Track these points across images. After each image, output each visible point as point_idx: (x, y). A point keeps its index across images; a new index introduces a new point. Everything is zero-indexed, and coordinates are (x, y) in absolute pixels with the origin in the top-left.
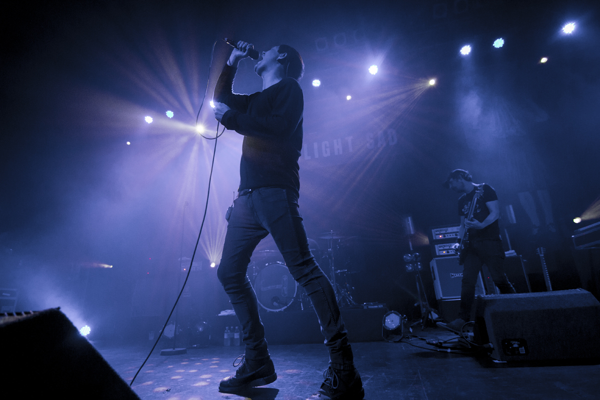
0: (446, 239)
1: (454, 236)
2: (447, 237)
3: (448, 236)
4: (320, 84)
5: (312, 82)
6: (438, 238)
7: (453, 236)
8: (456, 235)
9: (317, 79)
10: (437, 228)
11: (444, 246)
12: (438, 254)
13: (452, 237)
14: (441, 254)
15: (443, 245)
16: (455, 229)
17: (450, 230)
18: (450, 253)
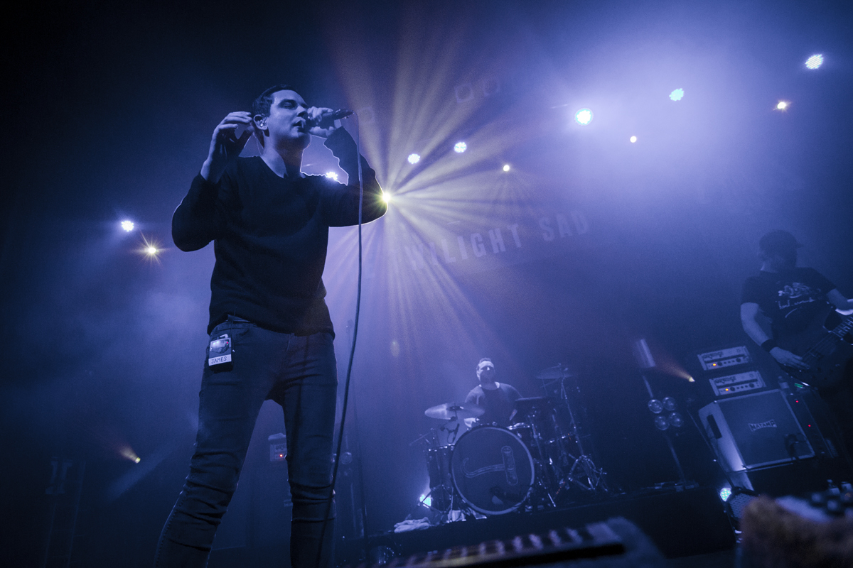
0: (723, 368)
1: (736, 363)
2: (724, 365)
3: (726, 364)
4: (465, 149)
5: (454, 146)
6: (710, 368)
7: (734, 363)
8: (739, 361)
9: (462, 142)
10: (707, 351)
11: (724, 380)
12: (717, 394)
13: (732, 364)
14: (722, 393)
15: (723, 378)
16: (734, 351)
17: (726, 353)
18: (737, 391)
